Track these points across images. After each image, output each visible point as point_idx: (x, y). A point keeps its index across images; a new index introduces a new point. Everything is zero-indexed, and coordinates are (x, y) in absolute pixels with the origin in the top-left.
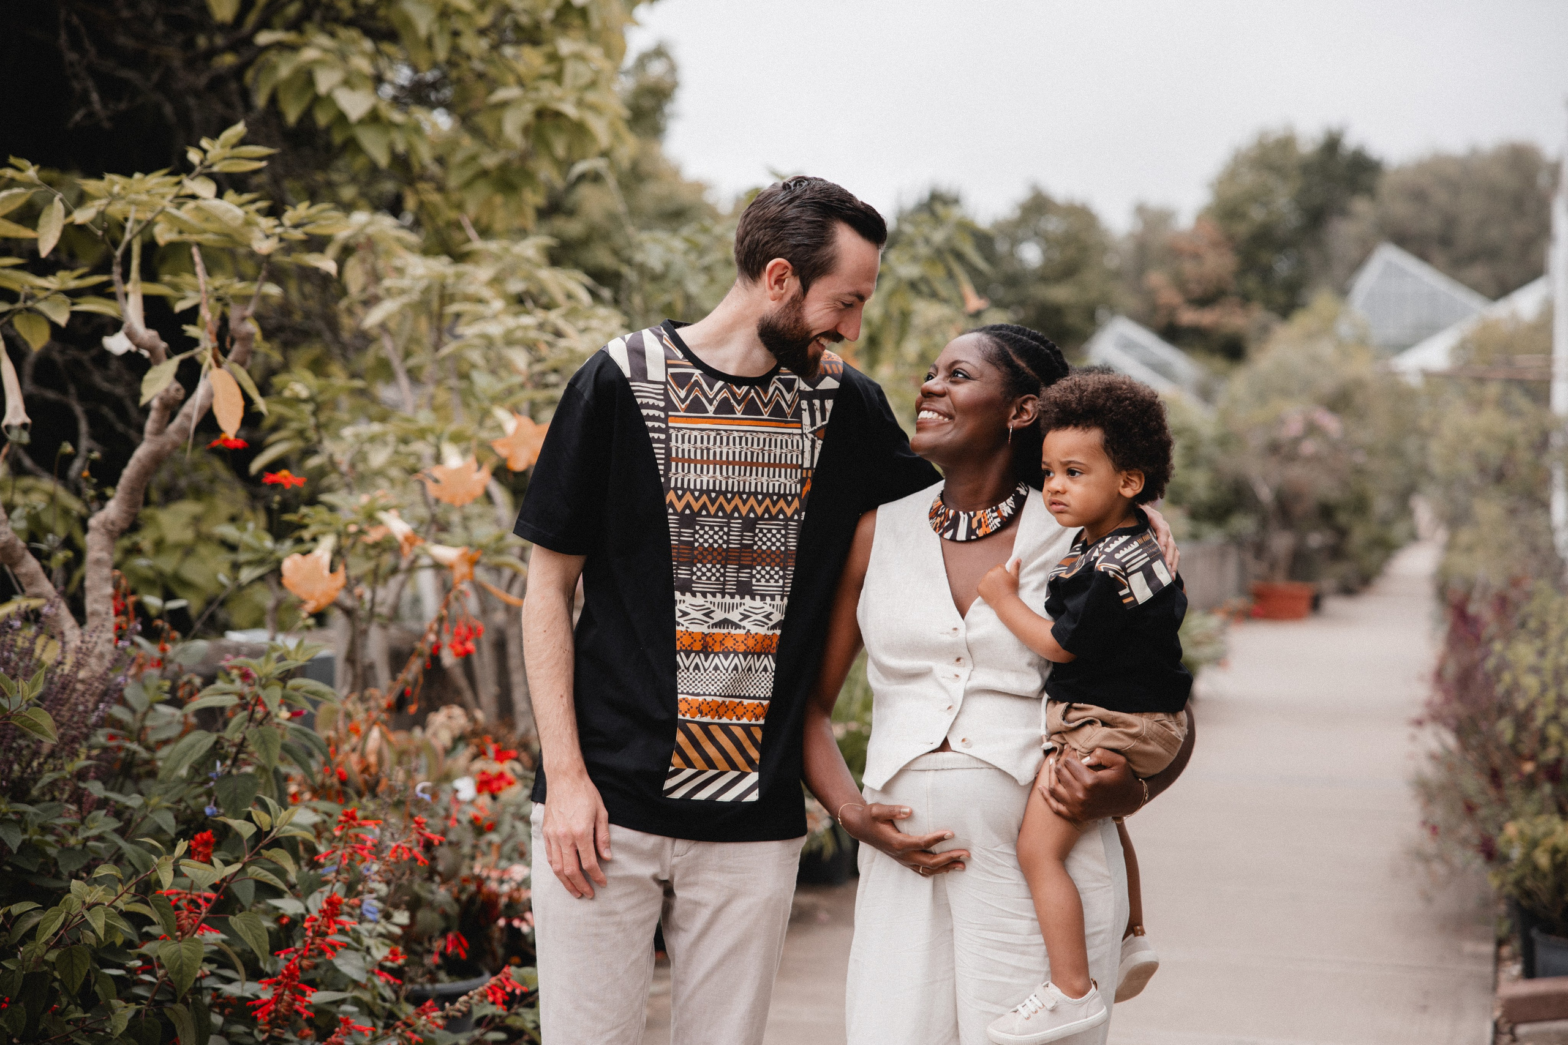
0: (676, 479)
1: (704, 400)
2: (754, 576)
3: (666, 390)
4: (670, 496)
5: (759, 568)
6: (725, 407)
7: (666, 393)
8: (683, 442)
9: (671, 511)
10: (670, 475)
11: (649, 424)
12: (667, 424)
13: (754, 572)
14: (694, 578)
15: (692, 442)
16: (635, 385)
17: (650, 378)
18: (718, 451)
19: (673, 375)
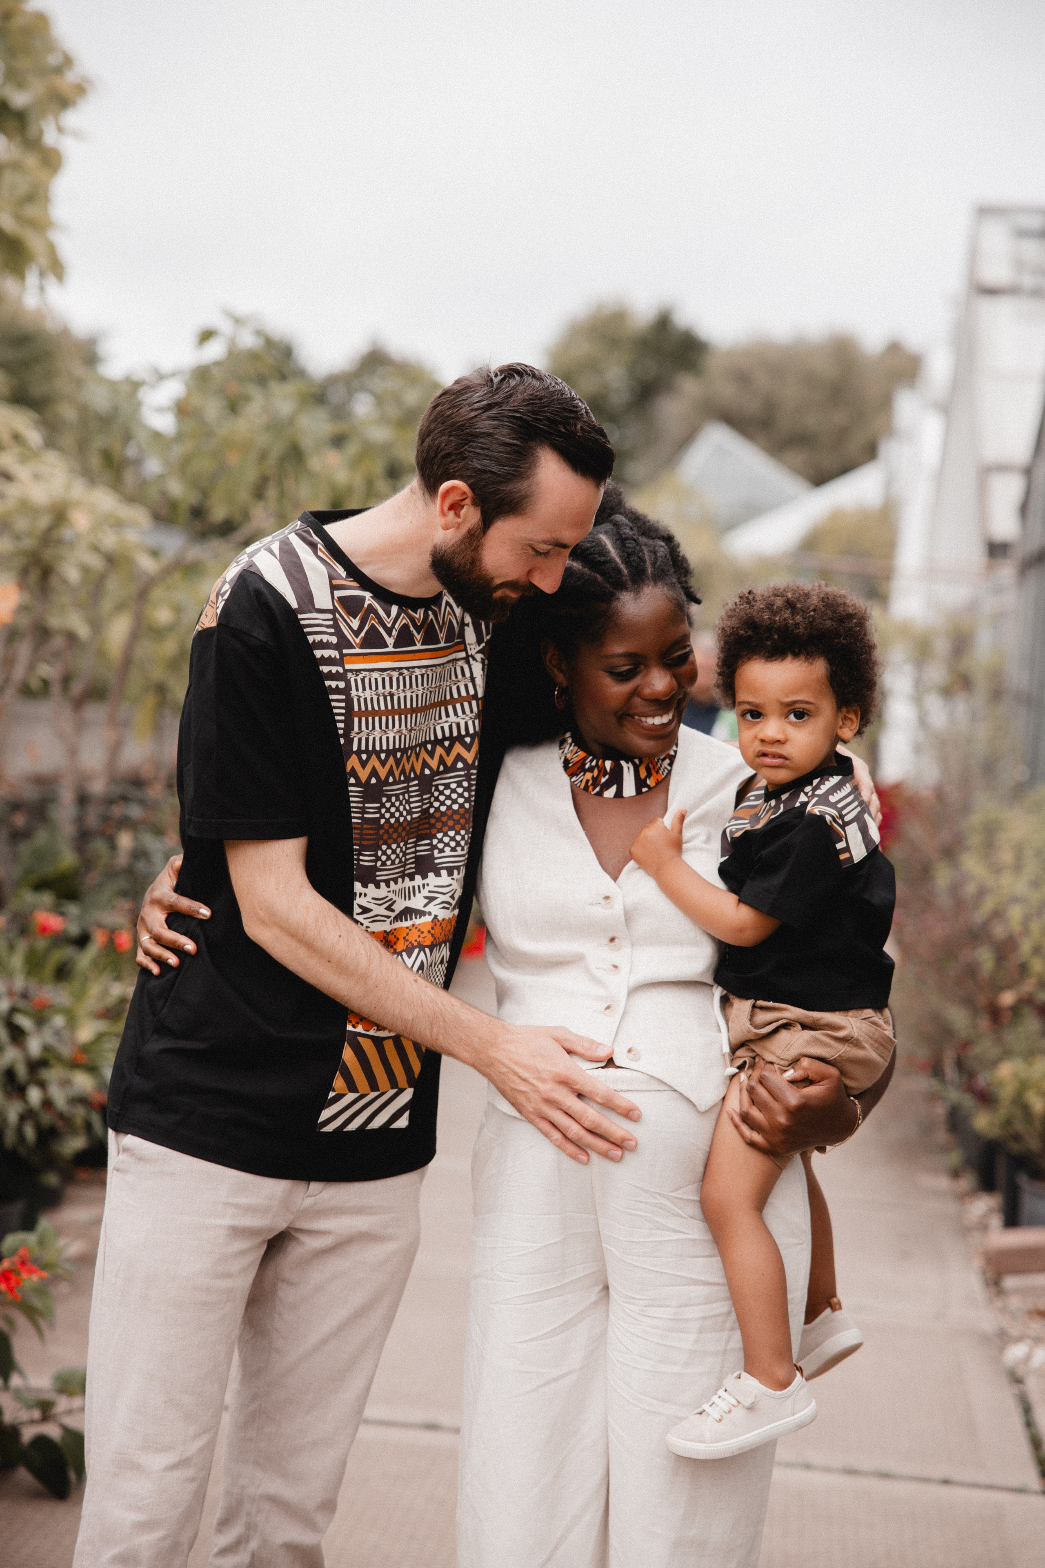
0: (360, 740)
1: (381, 630)
2: (436, 847)
3: (335, 619)
4: (353, 762)
5: (440, 835)
6: (405, 638)
7: (336, 626)
8: (364, 689)
9: (352, 781)
10: (353, 735)
11: (325, 669)
12: (344, 667)
13: (435, 842)
14: (379, 863)
15: (374, 688)
16: (305, 618)
17: (317, 606)
18: (402, 695)
19: (341, 599)
